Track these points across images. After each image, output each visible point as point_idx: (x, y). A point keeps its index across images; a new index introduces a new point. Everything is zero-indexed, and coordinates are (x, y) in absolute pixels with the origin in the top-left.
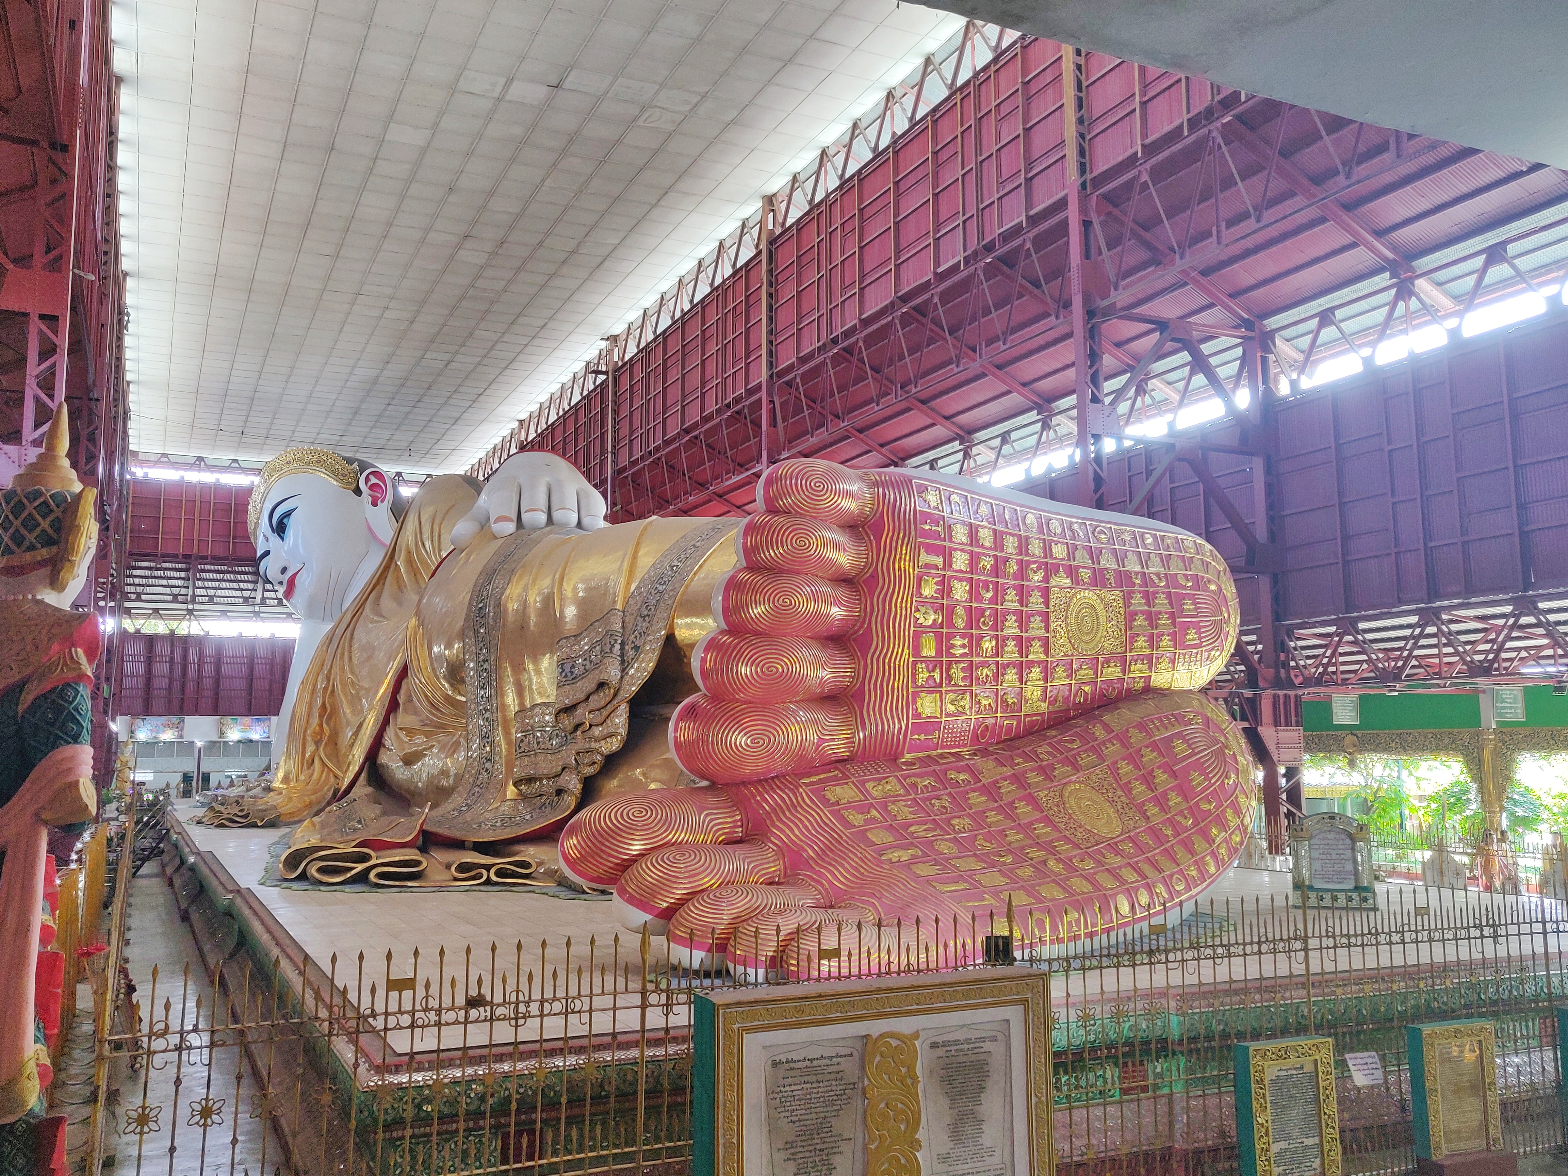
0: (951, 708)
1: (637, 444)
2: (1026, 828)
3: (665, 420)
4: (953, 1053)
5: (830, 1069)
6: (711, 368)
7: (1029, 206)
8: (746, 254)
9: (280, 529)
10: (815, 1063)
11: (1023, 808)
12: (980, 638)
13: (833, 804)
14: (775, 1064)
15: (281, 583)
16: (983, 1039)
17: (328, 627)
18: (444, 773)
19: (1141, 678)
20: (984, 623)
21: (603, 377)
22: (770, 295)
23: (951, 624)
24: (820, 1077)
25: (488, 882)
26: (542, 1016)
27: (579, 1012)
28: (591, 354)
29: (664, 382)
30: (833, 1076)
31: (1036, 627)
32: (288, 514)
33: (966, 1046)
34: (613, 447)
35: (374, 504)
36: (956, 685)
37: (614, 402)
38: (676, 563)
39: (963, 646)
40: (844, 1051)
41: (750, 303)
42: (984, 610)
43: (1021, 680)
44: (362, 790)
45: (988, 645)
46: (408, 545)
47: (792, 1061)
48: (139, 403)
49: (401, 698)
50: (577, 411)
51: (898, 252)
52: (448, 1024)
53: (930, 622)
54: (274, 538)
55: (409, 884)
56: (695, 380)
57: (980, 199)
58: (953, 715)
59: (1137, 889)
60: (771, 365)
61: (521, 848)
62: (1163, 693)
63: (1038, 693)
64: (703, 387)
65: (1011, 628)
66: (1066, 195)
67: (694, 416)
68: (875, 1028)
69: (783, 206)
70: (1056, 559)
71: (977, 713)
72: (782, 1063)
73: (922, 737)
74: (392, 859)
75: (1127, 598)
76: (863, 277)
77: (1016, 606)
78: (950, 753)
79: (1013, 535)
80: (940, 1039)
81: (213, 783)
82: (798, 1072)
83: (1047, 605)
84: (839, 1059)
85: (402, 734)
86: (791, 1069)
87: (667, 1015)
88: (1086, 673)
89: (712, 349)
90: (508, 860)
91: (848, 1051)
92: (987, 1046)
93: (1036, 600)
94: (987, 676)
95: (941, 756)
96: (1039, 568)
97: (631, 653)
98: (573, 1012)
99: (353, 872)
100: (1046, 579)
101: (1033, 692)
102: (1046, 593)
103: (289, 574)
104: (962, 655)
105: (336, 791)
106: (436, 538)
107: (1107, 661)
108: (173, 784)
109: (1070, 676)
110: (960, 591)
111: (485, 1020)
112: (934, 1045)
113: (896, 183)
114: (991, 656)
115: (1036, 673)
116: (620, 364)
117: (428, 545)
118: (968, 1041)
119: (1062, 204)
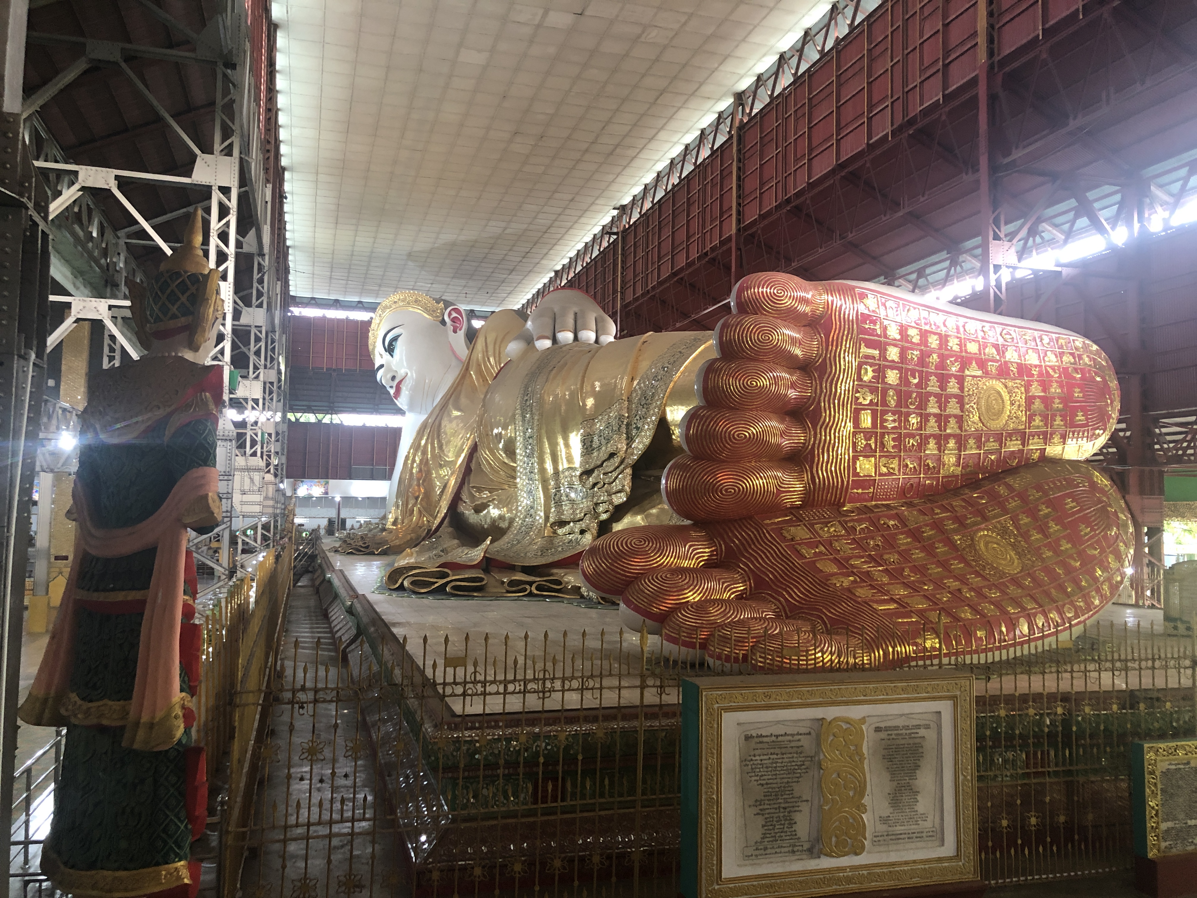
0: (884, 470)
1: (639, 285)
2: (944, 564)
3: (659, 266)
4: (893, 736)
5: (793, 744)
6: (695, 225)
7: (945, 87)
8: (721, 139)
9: (390, 349)
10: (780, 738)
11: (941, 549)
12: (908, 414)
13: (788, 540)
14: (748, 738)
15: (391, 387)
16: (918, 727)
17: (423, 417)
18: (501, 517)
19: (1037, 450)
20: (911, 404)
21: (615, 237)
22: (739, 169)
23: (884, 403)
24: (784, 751)
25: (531, 594)
26: (563, 691)
27: (592, 689)
28: (606, 220)
29: (659, 238)
30: (795, 750)
31: (953, 408)
32: (395, 339)
33: (904, 731)
34: (622, 288)
35: (455, 331)
36: (888, 451)
37: (622, 254)
38: (667, 365)
39: (894, 421)
40: (803, 730)
41: (724, 175)
42: (911, 392)
43: (939, 449)
44: (446, 529)
45: (914, 420)
46: (478, 359)
47: (761, 736)
48: (295, 262)
49: (473, 466)
50: (596, 263)
51: (839, 129)
52: (490, 694)
53: (867, 402)
54: (386, 355)
55: (475, 594)
56: (682, 235)
57: (905, 83)
58: (885, 475)
59: (1035, 615)
60: (739, 221)
61: (555, 571)
62: (1057, 462)
63: (953, 460)
64: (688, 240)
65: (933, 408)
66: (977, 76)
67: (682, 261)
68: (831, 713)
69: (750, 100)
70: (970, 353)
71: (904, 474)
72: (752, 737)
73: (860, 491)
74: (462, 577)
75: (1027, 386)
76: (811, 150)
77: (937, 390)
78: (882, 505)
79: (935, 334)
80: (882, 725)
81: (348, 525)
82: (766, 746)
83: (962, 391)
84: (800, 737)
85: (473, 491)
86: (761, 742)
87: (661, 695)
88: (992, 445)
89: (695, 211)
90: (545, 579)
91: (806, 731)
92: (922, 732)
93: (953, 387)
94: (913, 445)
95: (876, 506)
96: (956, 361)
97: (634, 432)
98: (587, 689)
99: (436, 585)
100: (962, 370)
101: (950, 459)
102: (961, 380)
103: (397, 381)
104: (893, 428)
105: (429, 530)
106: (497, 355)
107: (1010, 435)
108: (322, 526)
109: (979, 447)
110: (892, 377)
111: (519, 692)
112: (878, 730)
113: (838, 77)
114: (916, 429)
115: (952, 444)
116: (627, 226)
117: (492, 359)
118: (907, 727)
119: (973, 82)
